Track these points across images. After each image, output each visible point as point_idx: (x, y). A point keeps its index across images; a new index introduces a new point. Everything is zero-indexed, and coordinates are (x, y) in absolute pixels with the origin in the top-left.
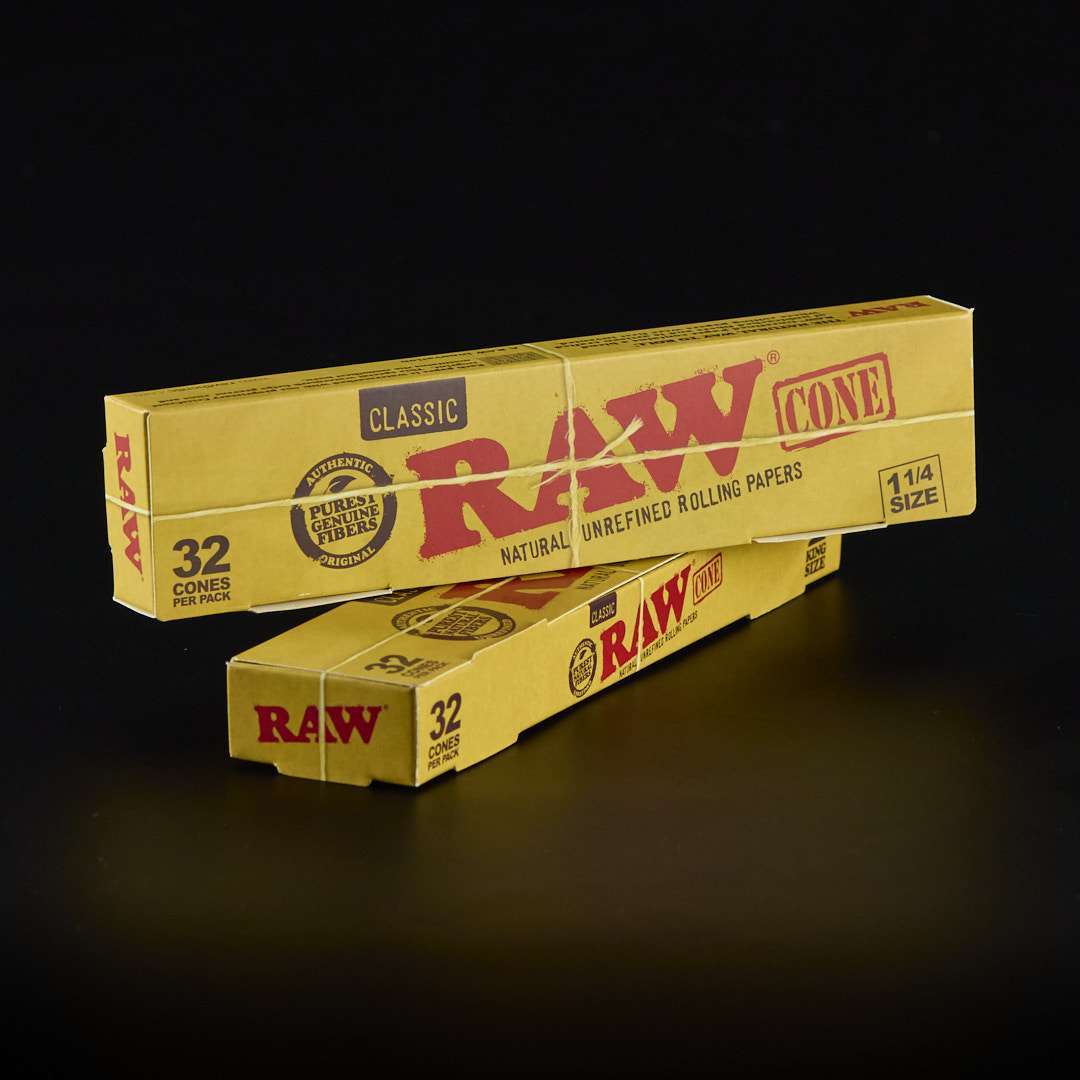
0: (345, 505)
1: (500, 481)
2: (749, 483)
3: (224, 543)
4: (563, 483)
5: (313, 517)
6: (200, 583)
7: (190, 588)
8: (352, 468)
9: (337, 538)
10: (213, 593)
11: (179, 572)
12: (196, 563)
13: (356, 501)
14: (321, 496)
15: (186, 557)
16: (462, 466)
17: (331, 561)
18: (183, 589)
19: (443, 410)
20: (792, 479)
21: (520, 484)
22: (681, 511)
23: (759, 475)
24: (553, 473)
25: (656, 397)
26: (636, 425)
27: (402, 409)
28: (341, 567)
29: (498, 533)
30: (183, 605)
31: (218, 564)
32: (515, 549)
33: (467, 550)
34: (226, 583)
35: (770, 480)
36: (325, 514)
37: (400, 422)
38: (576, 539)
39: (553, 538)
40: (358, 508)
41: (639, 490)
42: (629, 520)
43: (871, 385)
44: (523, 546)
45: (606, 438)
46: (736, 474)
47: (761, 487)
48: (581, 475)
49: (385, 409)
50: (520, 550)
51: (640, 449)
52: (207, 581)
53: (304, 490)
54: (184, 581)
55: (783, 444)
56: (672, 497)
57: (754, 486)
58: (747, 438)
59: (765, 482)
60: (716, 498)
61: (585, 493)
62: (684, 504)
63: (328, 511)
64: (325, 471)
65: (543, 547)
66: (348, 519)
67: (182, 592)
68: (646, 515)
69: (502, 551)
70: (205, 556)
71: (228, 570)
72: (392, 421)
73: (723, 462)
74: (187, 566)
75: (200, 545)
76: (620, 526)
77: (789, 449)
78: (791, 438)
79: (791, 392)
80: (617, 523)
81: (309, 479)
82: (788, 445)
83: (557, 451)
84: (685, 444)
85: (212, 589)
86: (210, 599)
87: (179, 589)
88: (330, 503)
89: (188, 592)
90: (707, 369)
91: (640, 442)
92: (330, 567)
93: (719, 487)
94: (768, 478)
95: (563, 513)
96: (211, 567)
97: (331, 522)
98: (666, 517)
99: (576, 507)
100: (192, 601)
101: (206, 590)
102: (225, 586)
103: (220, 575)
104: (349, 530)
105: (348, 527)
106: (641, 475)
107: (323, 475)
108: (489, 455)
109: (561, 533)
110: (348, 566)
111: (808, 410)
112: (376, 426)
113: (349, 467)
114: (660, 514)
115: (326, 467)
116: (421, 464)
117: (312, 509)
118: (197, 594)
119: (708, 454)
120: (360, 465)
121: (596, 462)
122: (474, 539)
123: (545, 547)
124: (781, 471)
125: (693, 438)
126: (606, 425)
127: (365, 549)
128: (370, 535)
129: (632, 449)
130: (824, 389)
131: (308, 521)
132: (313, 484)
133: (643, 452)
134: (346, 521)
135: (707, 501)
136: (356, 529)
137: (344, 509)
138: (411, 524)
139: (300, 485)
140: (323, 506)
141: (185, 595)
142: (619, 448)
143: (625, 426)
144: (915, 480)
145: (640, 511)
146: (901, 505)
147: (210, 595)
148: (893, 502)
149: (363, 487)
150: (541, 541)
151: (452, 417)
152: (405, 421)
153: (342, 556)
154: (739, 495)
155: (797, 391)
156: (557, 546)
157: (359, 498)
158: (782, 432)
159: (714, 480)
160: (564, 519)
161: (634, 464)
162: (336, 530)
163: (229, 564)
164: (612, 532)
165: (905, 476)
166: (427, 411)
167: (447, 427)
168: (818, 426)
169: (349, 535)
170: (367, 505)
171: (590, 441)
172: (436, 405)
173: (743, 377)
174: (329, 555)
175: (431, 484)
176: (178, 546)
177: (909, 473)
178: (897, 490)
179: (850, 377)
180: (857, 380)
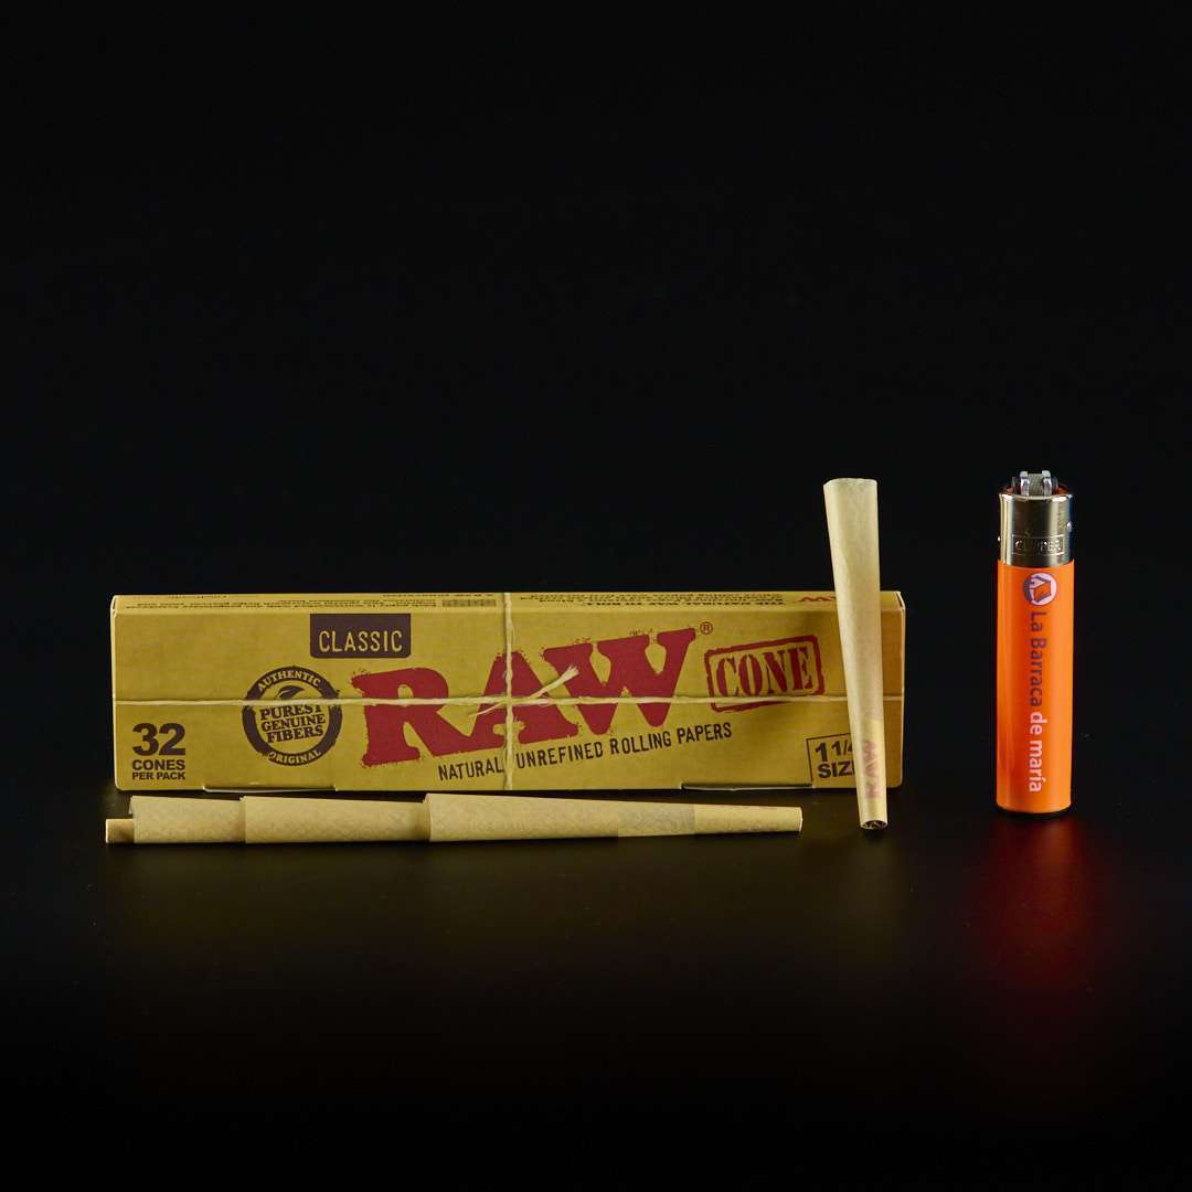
0: (293, 711)
1: (441, 706)
2: (680, 736)
3: (180, 731)
4: (499, 715)
5: (263, 718)
6: (157, 762)
7: (148, 765)
8: (302, 680)
9: (285, 739)
10: (170, 772)
11: (138, 750)
12: (154, 744)
13: (303, 709)
14: (271, 701)
15: (145, 738)
16: (404, 690)
17: (280, 758)
18: (142, 765)
19: (388, 639)
20: (721, 737)
21: (459, 711)
22: (613, 752)
23: (689, 729)
24: (492, 705)
25: (591, 651)
26: (571, 673)
27: (350, 634)
28: (288, 764)
29: (436, 752)
30: (141, 778)
31: (173, 747)
32: (452, 767)
33: (408, 763)
34: (181, 764)
35: (700, 736)
36: (274, 716)
37: (347, 646)
38: (510, 766)
39: (489, 762)
40: (305, 715)
41: (572, 730)
42: (561, 755)
43: (801, 663)
44: (459, 766)
45: (542, 682)
46: (666, 726)
47: (691, 741)
48: (515, 709)
49: (334, 633)
50: (457, 769)
51: (574, 694)
52: (163, 761)
53: (255, 693)
54: (143, 758)
55: (713, 706)
56: (605, 739)
57: (684, 739)
58: (679, 696)
59: (695, 737)
60: (646, 745)
61: (520, 726)
62: (616, 746)
63: (277, 714)
64: (275, 679)
65: (478, 768)
66: (296, 723)
67: (140, 768)
68: (578, 752)
69: (440, 768)
70: (162, 739)
71: (184, 754)
72: (341, 643)
73: (655, 715)
74: (146, 746)
75: (158, 730)
76: (553, 759)
77: (719, 710)
78: (721, 701)
79: (723, 661)
80: (550, 757)
81: (260, 685)
82: (718, 706)
83: (495, 686)
84: (618, 695)
85: (168, 769)
86: (166, 776)
87: (138, 765)
88: (279, 708)
89: (146, 768)
90: (642, 629)
91: (574, 688)
92: (279, 762)
93: (650, 736)
94: (698, 733)
95: (499, 742)
96: (167, 750)
97: (280, 725)
98: (598, 756)
99: (511, 737)
100: (149, 776)
101: (162, 768)
102: (181, 767)
103: (177, 758)
104: (297, 733)
105: (296, 731)
106: (576, 717)
107: (274, 683)
108: (430, 683)
109: (496, 759)
110: (295, 764)
111: (739, 678)
112: (325, 646)
113: (298, 679)
114: (593, 753)
115: (277, 677)
116: (365, 684)
117: (262, 711)
118: (153, 770)
119: (640, 706)
120: (308, 678)
121: (532, 700)
122: (413, 754)
123: (481, 769)
124: (711, 729)
125: (626, 691)
126: (542, 670)
127: (311, 751)
128: (317, 740)
129: (568, 693)
130: (754, 661)
131: (259, 721)
132: (264, 691)
133: (577, 697)
134: (294, 726)
135: (638, 746)
136: (303, 733)
137: (292, 714)
138: (355, 735)
139: (252, 689)
140: (273, 710)
141: (143, 770)
142: (554, 689)
143: (561, 674)
144: (842, 752)
145: (572, 748)
146: (828, 772)
147: (166, 774)
148: (820, 768)
149: (309, 698)
150: (476, 763)
151: (397, 647)
152: (352, 646)
153: (289, 755)
154: (670, 745)
155: (728, 660)
156: (492, 769)
157: (306, 707)
158: (712, 694)
159: (644, 728)
160: (499, 746)
161: (568, 706)
162: (284, 732)
163: (184, 750)
164: (545, 763)
165: (833, 746)
166: (373, 639)
167: (391, 654)
168: (748, 693)
169: (297, 738)
170: (314, 713)
171: (526, 682)
172: (382, 635)
173: (677, 642)
174: (277, 752)
175: (374, 702)
176: (138, 729)
177: (837, 745)
178: (825, 758)
179: (781, 653)
180: (787, 656)
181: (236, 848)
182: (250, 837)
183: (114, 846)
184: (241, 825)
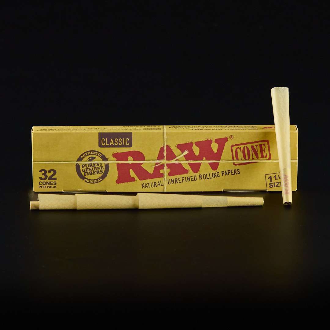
0: (93, 165)
1: (142, 164)
2: (222, 174)
3: (55, 172)
4: (162, 167)
5: (83, 168)
6: (47, 182)
7: (44, 183)
8: (95, 155)
9: (90, 175)
10: (51, 186)
11: (41, 178)
12: (46, 177)
13: (96, 165)
14: (85, 162)
15: (43, 174)
16: (130, 158)
17: (88, 181)
18: (42, 183)
19: (125, 141)
20: (236, 174)
21: (149, 165)
22: (200, 179)
23: (225, 171)
24: (159, 163)
25: (193, 145)
26: (186, 152)
27: (112, 139)
28: (91, 183)
29: (141, 179)
30: (42, 188)
31: (53, 177)
32: (146, 184)
33: (131, 183)
34: (55, 183)
36: (86, 167)
37: (111, 143)
38: (166, 183)
39: (158, 182)
40: (97, 167)
41: (186, 172)
42: (183, 180)
43: (263, 149)
44: (149, 184)
45: (176, 155)
46: (218, 170)
47: (226, 175)
48: (167, 165)
49: (106, 139)
50: (148, 185)
51: (187, 160)
52: (49, 182)
53: (80, 159)
54: (42, 181)
55: (234, 163)
56: (197, 175)
57: (224, 175)
58: (222, 160)
59: (228, 174)
60: (211, 177)
61: (169, 170)
62: (201, 177)
63: (87, 166)
64: (87, 155)
65: (155, 184)
66: (94, 169)
67: (41, 184)
69: (142, 184)
70: (49, 175)
71: (56, 180)
72: (109, 142)
73: (214, 166)
74: (43, 177)
75: (47, 172)
76: (180, 181)
77: (236, 165)
78: (236, 162)
79: (237, 148)
80: (179, 180)
81: (82, 156)
82: (235, 164)
83: (161, 157)
84: (202, 160)
85: (51, 185)
87: (41, 183)
88: (88, 164)
89: (43, 185)
90: (210, 138)
91: (187, 157)
92: (88, 182)
93: (212, 173)
94: (228, 173)
95: (162, 175)
96: (50, 178)
97: (88, 170)
98: (195, 180)
99: (166, 174)
100: (45, 187)
101: (49, 185)
102: (55, 184)
103: (54, 181)
104: (94, 173)
105: (94, 172)
106: (187, 167)
107: (86, 156)
108: (139, 156)
109: (161, 181)
110: (93, 183)
111: (242, 154)
112: (103, 144)
113: (94, 154)
114: (193, 179)
115: (87, 154)
116: (117, 156)
117: (82, 165)
118: (46, 185)
119: (209, 163)
120: (98, 154)
121: (173, 162)
122: (133, 180)
123: (156, 184)
124: (233, 171)
125: (204, 158)
126: (176, 151)
127: (99, 179)
128: (100, 175)
129: (185, 159)
130: (247, 148)
131: (81, 169)
132: (83, 158)
133: (188, 161)
134: (93, 170)
135: (208, 177)
136: (96, 172)
137: (92, 166)
138: (113, 173)
139: (79, 158)
140: (86, 165)
141: (42, 185)
142: (180, 158)
143: (182, 153)
144: (277, 179)
145: (187, 178)
146: (273, 186)
147: (50, 186)
148: (270, 184)
149: (98, 161)
150: (154, 183)
151: (128, 144)
152: (113, 143)
153: (91, 180)
154: (219, 176)
155: (239, 148)
156: (159, 185)
157: (97, 164)
158: (233, 160)
159: (211, 171)
160: (162, 177)
161: (185, 164)
162: (90, 172)
163: (56, 178)
164: (177, 183)
165: (274, 177)
166: (120, 141)
167: (125, 146)
168: (245, 159)
169: (94, 174)
170: (100, 166)
171: (171, 156)
172: (123, 140)
173: (221, 142)
174: (88, 179)
175: (120, 162)
176: (41, 171)
177: (275, 176)
178: (271, 181)
179: (256, 146)
180: (258, 147)
181: (73, 211)
182: (79, 207)
183: (32, 210)
184: (75, 204)
